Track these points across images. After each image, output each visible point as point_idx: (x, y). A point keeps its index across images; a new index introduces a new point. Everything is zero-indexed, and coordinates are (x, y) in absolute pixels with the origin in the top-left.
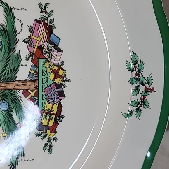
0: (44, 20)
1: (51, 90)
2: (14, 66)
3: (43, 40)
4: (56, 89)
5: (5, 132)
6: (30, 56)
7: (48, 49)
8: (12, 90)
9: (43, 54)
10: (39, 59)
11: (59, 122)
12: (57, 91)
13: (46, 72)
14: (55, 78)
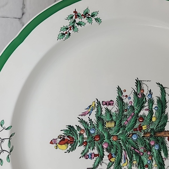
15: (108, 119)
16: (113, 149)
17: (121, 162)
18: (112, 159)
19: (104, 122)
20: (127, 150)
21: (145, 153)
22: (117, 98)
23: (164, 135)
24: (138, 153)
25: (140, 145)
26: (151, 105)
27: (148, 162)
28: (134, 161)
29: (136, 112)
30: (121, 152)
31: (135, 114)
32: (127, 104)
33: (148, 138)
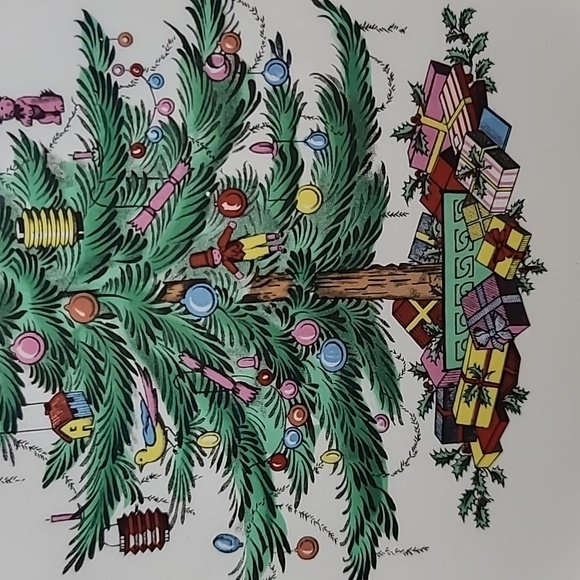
0: (460, 61)
1: (482, 300)
2: (366, 218)
3: (457, 131)
4: (500, 296)
5: (334, 447)
6: (417, 182)
7: (474, 162)
8: (359, 300)
9: (456, 177)
10: (445, 195)
11: (509, 413)
12: (502, 304)
13: (469, 237)
14: (495, 260)
15: (34, 196)
16: (73, 366)
17: (128, 442)
18: (72, 424)
19: (13, 218)
20: (157, 375)
21: (265, 390)
22: (79, 81)
23: (370, 290)
24: (227, 390)
25: (232, 344)
26: (285, 120)
27: (287, 438)
28: (204, 432)
29: (198, 158)
30: (127, 386)
31: (194, 174)
32: (141, 112)
33: (280, 305)
